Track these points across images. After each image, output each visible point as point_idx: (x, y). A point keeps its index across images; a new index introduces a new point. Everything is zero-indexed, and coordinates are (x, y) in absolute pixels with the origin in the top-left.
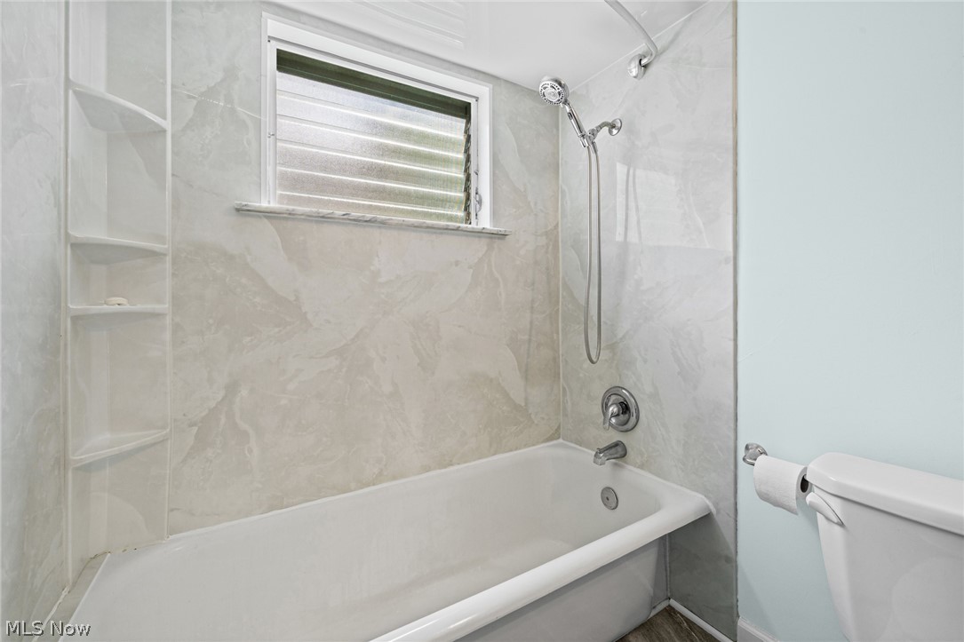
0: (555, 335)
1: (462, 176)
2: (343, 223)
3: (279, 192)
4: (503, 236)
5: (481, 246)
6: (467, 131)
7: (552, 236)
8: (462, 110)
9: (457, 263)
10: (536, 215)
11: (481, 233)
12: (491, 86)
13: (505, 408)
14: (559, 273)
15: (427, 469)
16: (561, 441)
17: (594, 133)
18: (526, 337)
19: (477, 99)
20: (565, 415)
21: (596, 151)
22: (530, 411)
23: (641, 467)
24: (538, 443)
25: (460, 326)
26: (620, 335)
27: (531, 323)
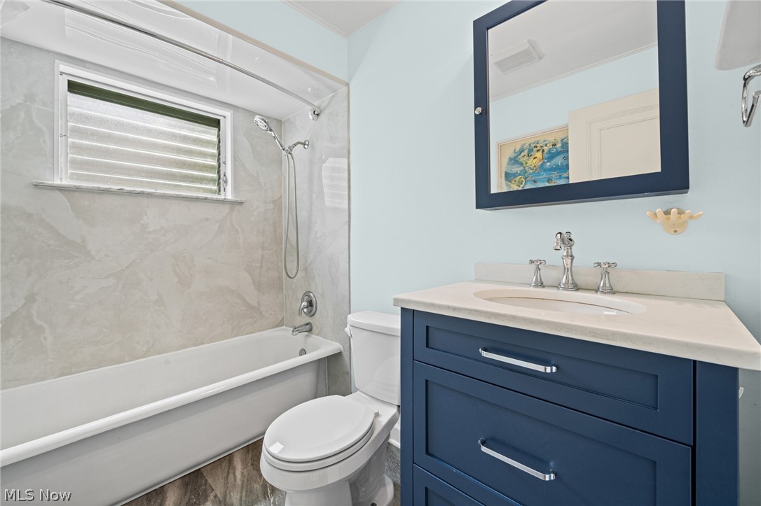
0: (280, 264)
1: (215, 164)
2: (119, 195)
3: (70, 171)
4: (241, 203)
5: (225, 209)
6: (219, 136)
7: (278, 203)
8: (215, 123)
9: (207, 220)
10: (265, 190)
11: (224, 202)
12: (232, 111)
13: (243, 308)
14: (282, 225)
15: (185, 347)
16: (284, 327)
17: (291, 148)
18: (259, 265)
19: (225, 117)
20: (286, 311)
21: (293, 158)
22: (261, 310)
23: (318, 335)
24: (267, 329)
25: (209, 258)
26: (309, 262)
27: (262, 256)
